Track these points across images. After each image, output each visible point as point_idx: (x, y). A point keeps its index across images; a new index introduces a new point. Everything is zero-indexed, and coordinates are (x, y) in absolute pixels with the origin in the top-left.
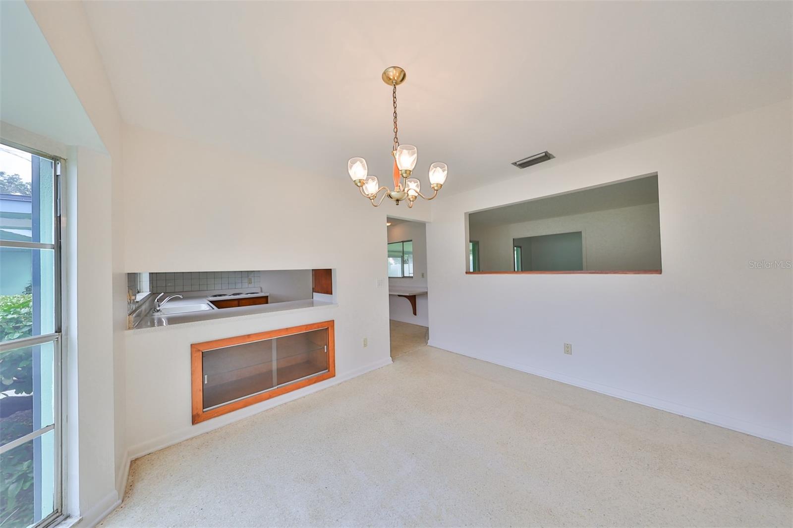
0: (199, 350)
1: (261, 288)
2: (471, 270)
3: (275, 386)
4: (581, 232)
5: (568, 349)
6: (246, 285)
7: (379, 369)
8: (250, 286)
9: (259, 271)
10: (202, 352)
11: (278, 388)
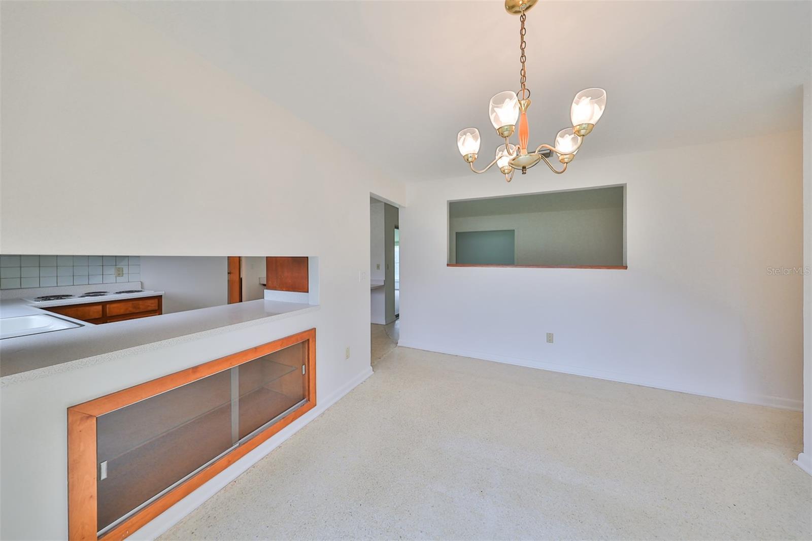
0: (90, 416)
1: (142, 283)
2: (454, 262)
3: (236, 442)
4: (514, 230)
5: (550, 338)
6: (112, 279)
7: (362, 383)
8: (119, 279)
9: (139, 257)
10: (97, 418)
11: (240, 445)
